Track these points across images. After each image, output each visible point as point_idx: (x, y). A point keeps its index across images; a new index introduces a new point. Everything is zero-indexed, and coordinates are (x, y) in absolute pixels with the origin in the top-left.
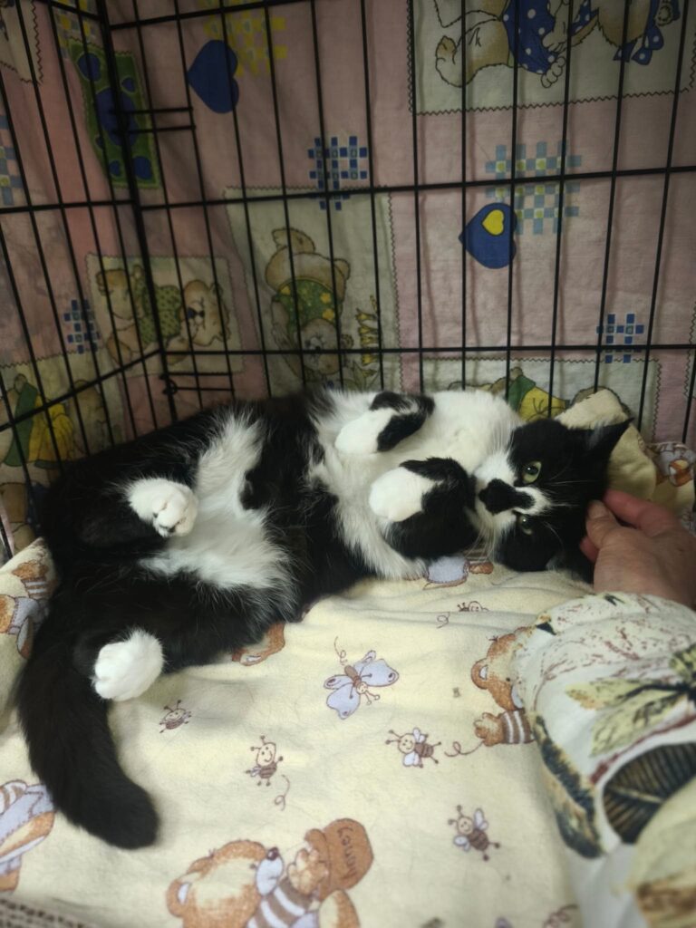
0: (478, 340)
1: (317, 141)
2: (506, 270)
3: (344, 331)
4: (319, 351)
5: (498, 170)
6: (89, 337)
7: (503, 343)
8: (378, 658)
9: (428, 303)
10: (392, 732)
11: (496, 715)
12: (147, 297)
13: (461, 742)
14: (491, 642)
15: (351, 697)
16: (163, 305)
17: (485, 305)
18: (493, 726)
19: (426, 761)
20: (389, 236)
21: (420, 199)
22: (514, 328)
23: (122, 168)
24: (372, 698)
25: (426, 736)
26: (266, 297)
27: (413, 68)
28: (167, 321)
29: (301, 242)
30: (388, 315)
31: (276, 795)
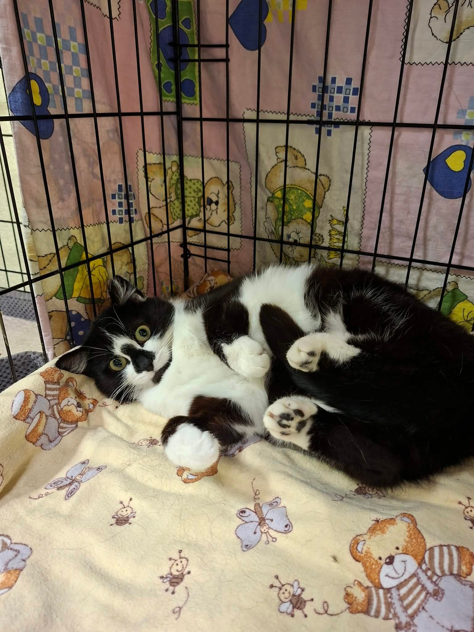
0: (425, 254)
1: (320, 78)
2: (459, 201)
3: (318, 231)
4: (296, 243)
5: (467, 117)
6: (128, 212)
7: (446, 260)
8: (282, 505)
9: (388, 218)
10: (277, 577)
11: (365, 586)
12: (179, 185)
13: (330, 603)
14: (374, 522)
15: (255, 533)
16: (190, 193)
17: (435, 227)
18: (360, 595)
19: (297, 612)
20: (366, 162)
21: (396, 133)
22: (458, 248)
23: (173, 87)
24: (270, 539)
25: (303, 590)
26: (263, 196)
27: (408, 24)
28: (192, 205)
29: (296, 158)
30: (354, 223)
31: (176, 606)
